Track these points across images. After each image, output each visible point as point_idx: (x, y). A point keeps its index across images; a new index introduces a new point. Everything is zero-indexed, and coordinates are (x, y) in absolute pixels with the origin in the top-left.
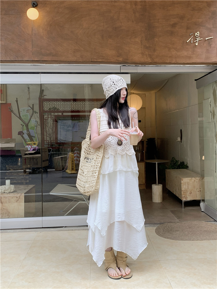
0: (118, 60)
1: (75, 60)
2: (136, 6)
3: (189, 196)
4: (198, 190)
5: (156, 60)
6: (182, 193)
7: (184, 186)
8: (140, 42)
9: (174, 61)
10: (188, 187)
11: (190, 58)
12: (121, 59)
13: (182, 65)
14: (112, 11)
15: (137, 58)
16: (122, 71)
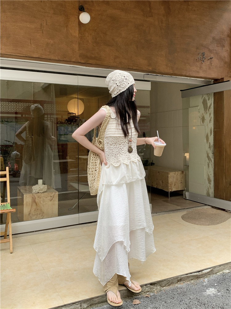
0: (148, 69)
1: (115, 66)
2: (162, 24)
3: (174, 187)
4: (180, 182)
5: (176, 72)
6: (169, 185)
7: (171, 179)
8: (164, 55)
9: (187, 74)
10: (173, 180)
11: (198, 72)
12: (151, 69)
13: (189, 78)
14: (144, 25)
15: (163, 69)
16: (146, 79)
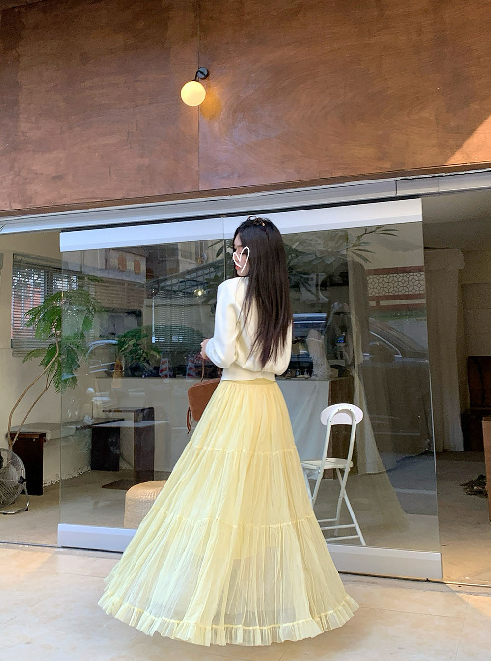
0: (381, 169)
2: (420, 36)
8: (433, 118)
12: (387, 166)
15: (427, 157)
16: (400, 193)
